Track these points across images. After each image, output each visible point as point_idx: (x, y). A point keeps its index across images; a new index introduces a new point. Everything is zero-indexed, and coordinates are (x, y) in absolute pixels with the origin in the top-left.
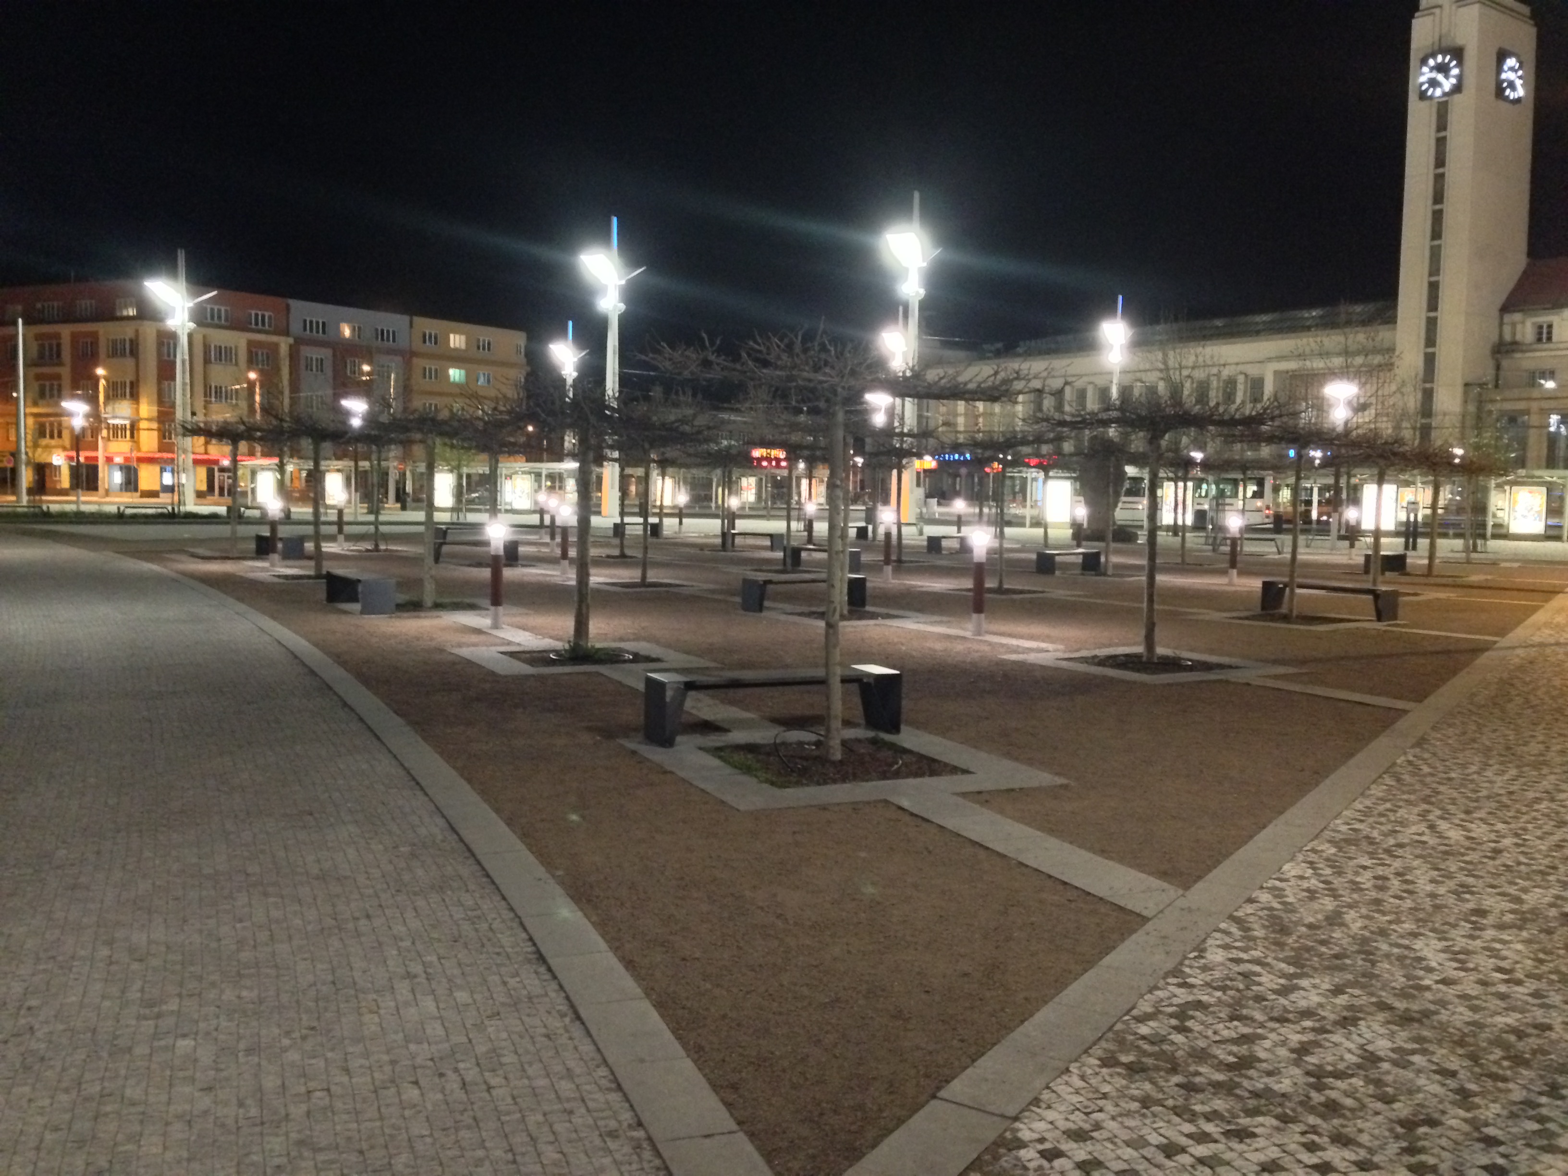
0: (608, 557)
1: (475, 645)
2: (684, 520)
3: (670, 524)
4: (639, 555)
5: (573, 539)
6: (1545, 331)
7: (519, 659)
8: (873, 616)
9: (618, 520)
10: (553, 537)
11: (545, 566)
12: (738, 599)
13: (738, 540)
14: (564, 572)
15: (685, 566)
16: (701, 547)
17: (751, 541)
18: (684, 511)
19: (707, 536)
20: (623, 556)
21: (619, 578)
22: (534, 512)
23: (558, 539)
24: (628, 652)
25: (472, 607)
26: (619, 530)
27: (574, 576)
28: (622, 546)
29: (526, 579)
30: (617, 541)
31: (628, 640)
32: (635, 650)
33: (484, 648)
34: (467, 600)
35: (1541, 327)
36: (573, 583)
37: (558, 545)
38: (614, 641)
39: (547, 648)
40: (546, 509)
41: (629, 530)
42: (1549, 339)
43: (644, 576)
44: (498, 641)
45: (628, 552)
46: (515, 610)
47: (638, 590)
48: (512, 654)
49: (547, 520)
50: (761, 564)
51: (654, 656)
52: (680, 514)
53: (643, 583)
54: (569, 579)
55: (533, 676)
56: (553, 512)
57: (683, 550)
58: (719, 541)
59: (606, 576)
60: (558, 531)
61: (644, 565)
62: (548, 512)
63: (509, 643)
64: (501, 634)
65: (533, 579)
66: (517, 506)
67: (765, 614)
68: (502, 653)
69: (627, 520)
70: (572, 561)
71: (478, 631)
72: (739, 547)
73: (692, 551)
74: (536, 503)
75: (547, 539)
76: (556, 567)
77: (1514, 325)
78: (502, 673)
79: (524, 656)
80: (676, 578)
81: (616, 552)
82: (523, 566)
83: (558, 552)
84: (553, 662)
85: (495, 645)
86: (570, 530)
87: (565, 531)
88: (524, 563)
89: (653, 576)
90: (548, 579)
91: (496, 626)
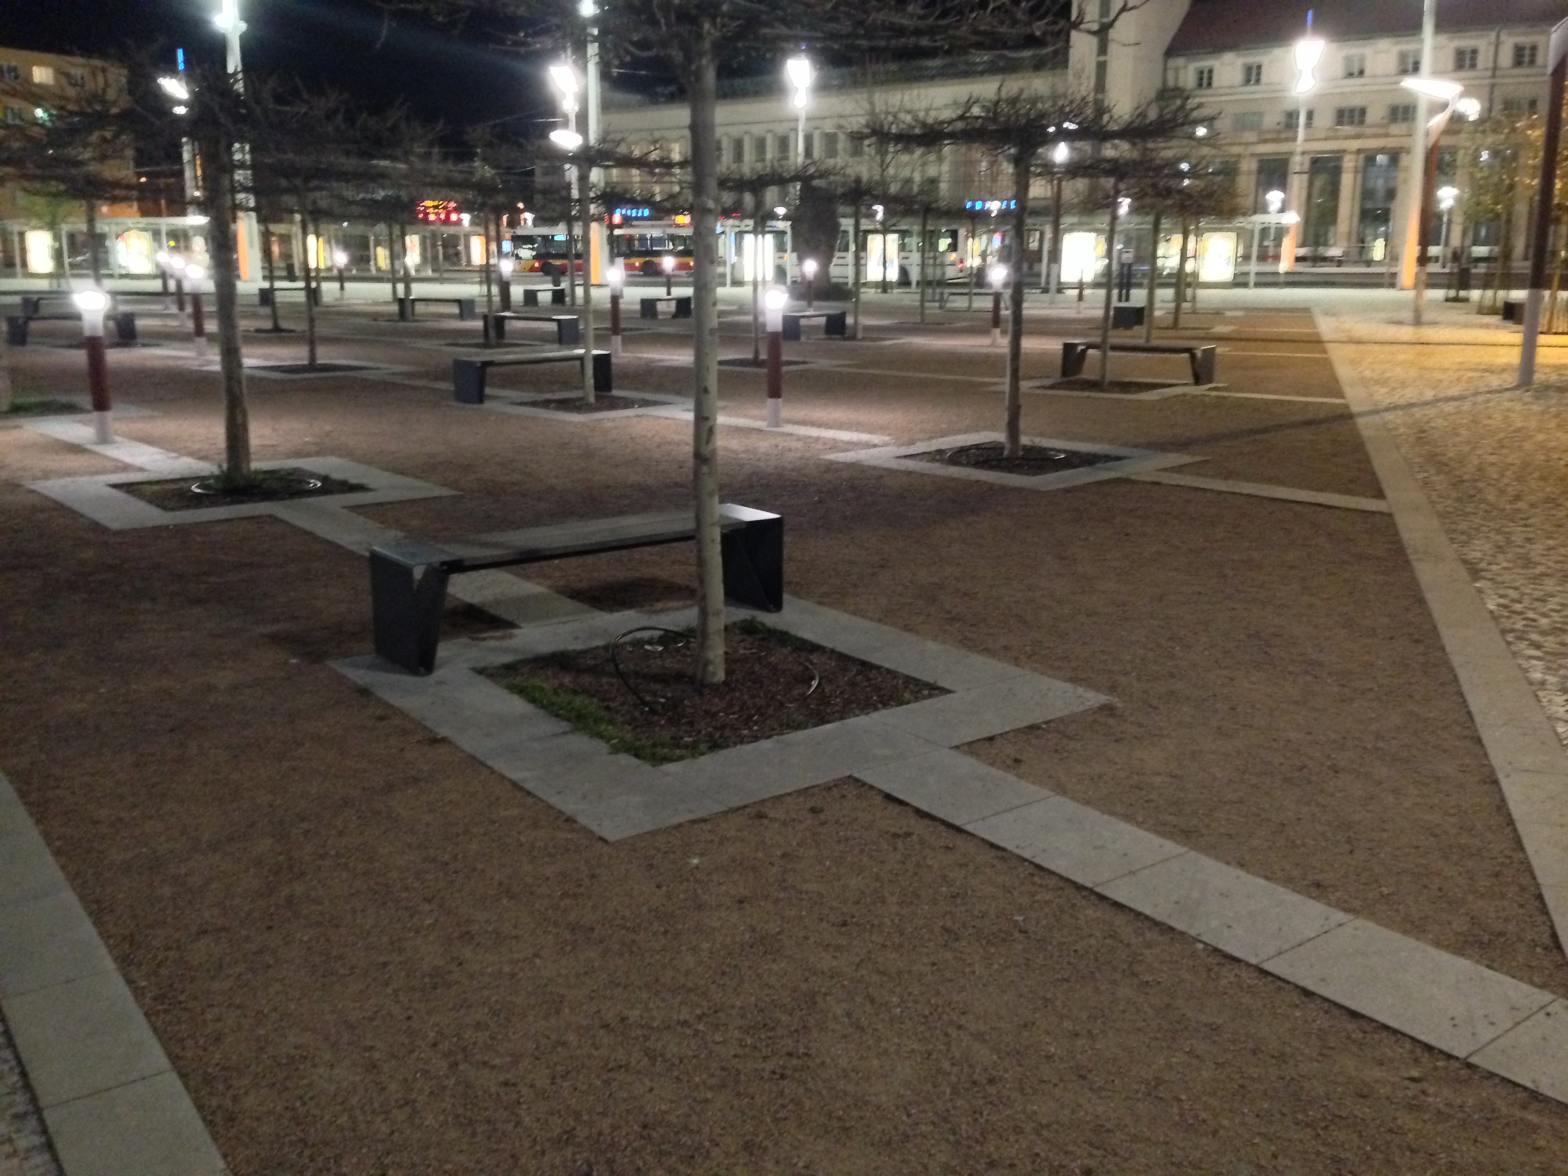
0: (258, 331)
1: (69, 473)
2: (348, 285)
3: (329, 290)
4: (301, 326)
5: (209, 308)
6: (1206, 75)
7: (141, 496)
8: (628, 404)
9: (266, 285)
10: (181, 308)
11: (176, 344)
12: (447, 386)
13: (420, 308)
14: (201, 354)
15: (359, 341)
16: (375, 317)
17: (434, 308)
18: (346, 274)
19: (376, 303)
20: (277, 329)
21: (277, 358)
22: (154, 277)
23: (189, 309)
24: (313, 475)
25: (68, 409)
26: (266, 297)
27: (218, 358)
28: (275, 317)
29: (149, 363)
30: (266, 310)
31: (308, 455)
32: (322, 472)
33: (85, 479)
34: (63, 399)
35: (1202, 72)
36: (217, 368)
37: (189, 316)
38: (288, 456)
39: (186, 473)
40: (169, 271)
41: (279, 297)
42: (1209, 84)
43: (313, 357)
44: (109, 465)
45: (284, 324)
46: (133, 411)
47: (307, 375)
48: (129, 488)
49: (172, 285)
50: (456, 337)
51: (353, 481)
52: (341, 278)
53: (312, 367)
54: (209, 363)
55: (166, 528)
56: (178, 273)
57: (351, 320)
58: (395, 308)
59: (258, 357)
60: (188, 299)
61: (312, 342)
62: (172, 276)
63: (126, 468)
64: (111, 451)
65: (158, 364)
66: (135, 270)
67: (487, 405)
68: (115, 486)
69: (278, 284)
70: (211, 338)
71: (76, 449)
72: (419, 315)
73: (363, 321)
74: (158, 266)
75: (174, 309)
76: (190, 346)
77: (1177, 70)
78: (115, 526)
79: (148, 489)
80: (356, 359)
81: (268, 325)
82: (144, 345)
83: (190, 325)
84: (197, 501)
85: (104, 472)
86: (204, 298)
87: (197, 299)
88: (145, 341)
89: (326, 355)
90: (179, 363)
91: (104, 439)
